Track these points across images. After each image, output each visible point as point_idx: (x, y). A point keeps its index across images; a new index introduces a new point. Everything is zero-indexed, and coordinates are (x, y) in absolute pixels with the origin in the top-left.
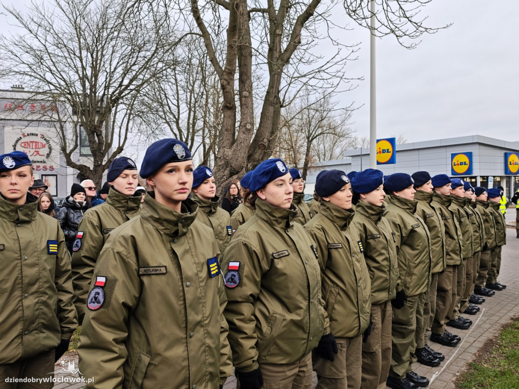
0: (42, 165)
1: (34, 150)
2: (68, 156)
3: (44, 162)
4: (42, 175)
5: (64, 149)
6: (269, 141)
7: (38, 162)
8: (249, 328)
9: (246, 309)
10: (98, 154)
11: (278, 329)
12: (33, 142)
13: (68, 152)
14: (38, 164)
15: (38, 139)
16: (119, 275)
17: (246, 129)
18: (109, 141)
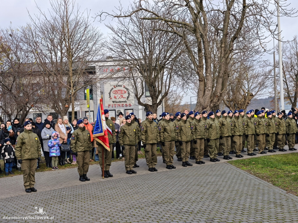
0: (124, 104)
1: (120, 95)
2: (139, 99)
3: (126, 102)
4: (125, 110)
5: (136, 96)
6: (221, 94)
7: (122, 102)
8: (162, 136)
9: (162, 134)
10: (154, 97)
11: (166, 136)
12: (119, 90)
13: (139, 96)
14: (122, 103)
15: (122, 88)
16: (145, 127)
17: (208, 89)
18: (160, 90)
